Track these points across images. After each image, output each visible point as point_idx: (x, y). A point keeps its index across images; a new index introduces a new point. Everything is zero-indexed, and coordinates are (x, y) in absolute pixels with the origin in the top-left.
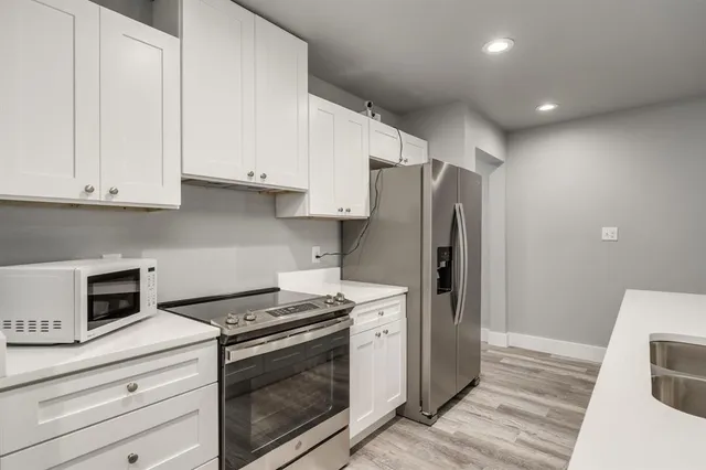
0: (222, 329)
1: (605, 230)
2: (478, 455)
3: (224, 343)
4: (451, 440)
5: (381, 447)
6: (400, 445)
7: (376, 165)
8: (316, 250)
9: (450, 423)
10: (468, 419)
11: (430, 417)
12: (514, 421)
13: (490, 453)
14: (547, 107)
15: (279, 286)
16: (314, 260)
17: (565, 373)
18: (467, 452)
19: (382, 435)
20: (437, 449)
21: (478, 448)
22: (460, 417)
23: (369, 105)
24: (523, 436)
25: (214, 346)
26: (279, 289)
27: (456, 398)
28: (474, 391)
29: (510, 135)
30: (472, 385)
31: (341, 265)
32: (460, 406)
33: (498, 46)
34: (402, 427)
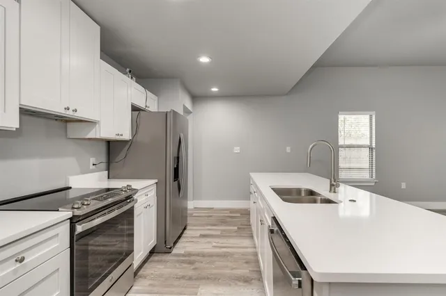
0: (73, 212)
1: (235, 148)
2: (198, 258)
3: (73, 221)
4: (183, 255)
5: (149, 270)
6: (158, 267)
7: (135, 109)
8: (92, 160)
9: (179, 249)
10: (187, 244)
11: (170, 248)
12: (209, 240)
13: (204, 255)
14: (215, 89)
15: (70, 186)
16: (92, 167)
17: (222, 215)
18: (193, 258)
19: (146, 264)
20: (178, 261)
21: (198, 255)
22: (183, 245)
23: (130, 72)
24: (214, 244)
25: (68, 224)
26: (70, 188)
27: (179, 237)
28: (185, 232)
29: (195, 98)
30: (185, 229)
31: (108, 169)
32: (182, 240)
33: (204, 60)
34: (155, 258)
